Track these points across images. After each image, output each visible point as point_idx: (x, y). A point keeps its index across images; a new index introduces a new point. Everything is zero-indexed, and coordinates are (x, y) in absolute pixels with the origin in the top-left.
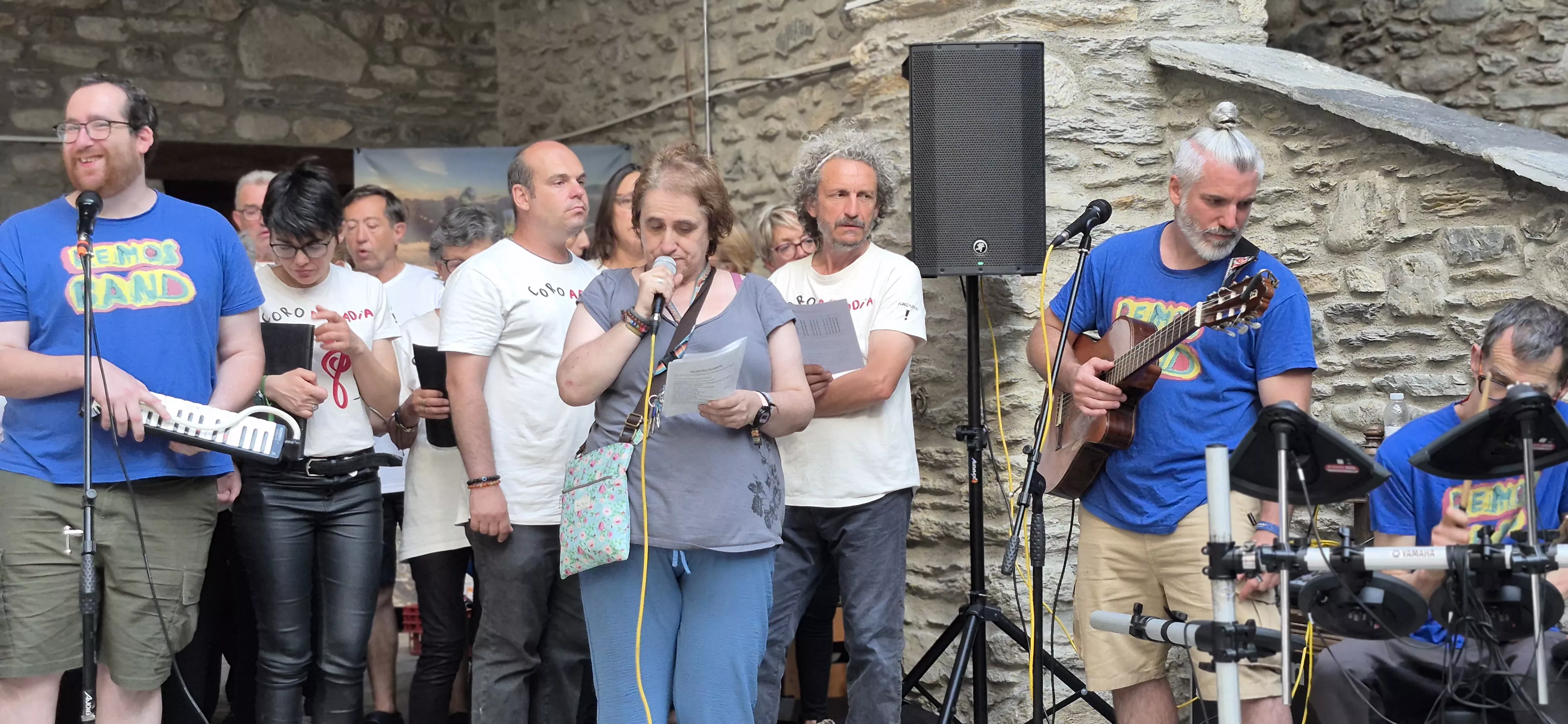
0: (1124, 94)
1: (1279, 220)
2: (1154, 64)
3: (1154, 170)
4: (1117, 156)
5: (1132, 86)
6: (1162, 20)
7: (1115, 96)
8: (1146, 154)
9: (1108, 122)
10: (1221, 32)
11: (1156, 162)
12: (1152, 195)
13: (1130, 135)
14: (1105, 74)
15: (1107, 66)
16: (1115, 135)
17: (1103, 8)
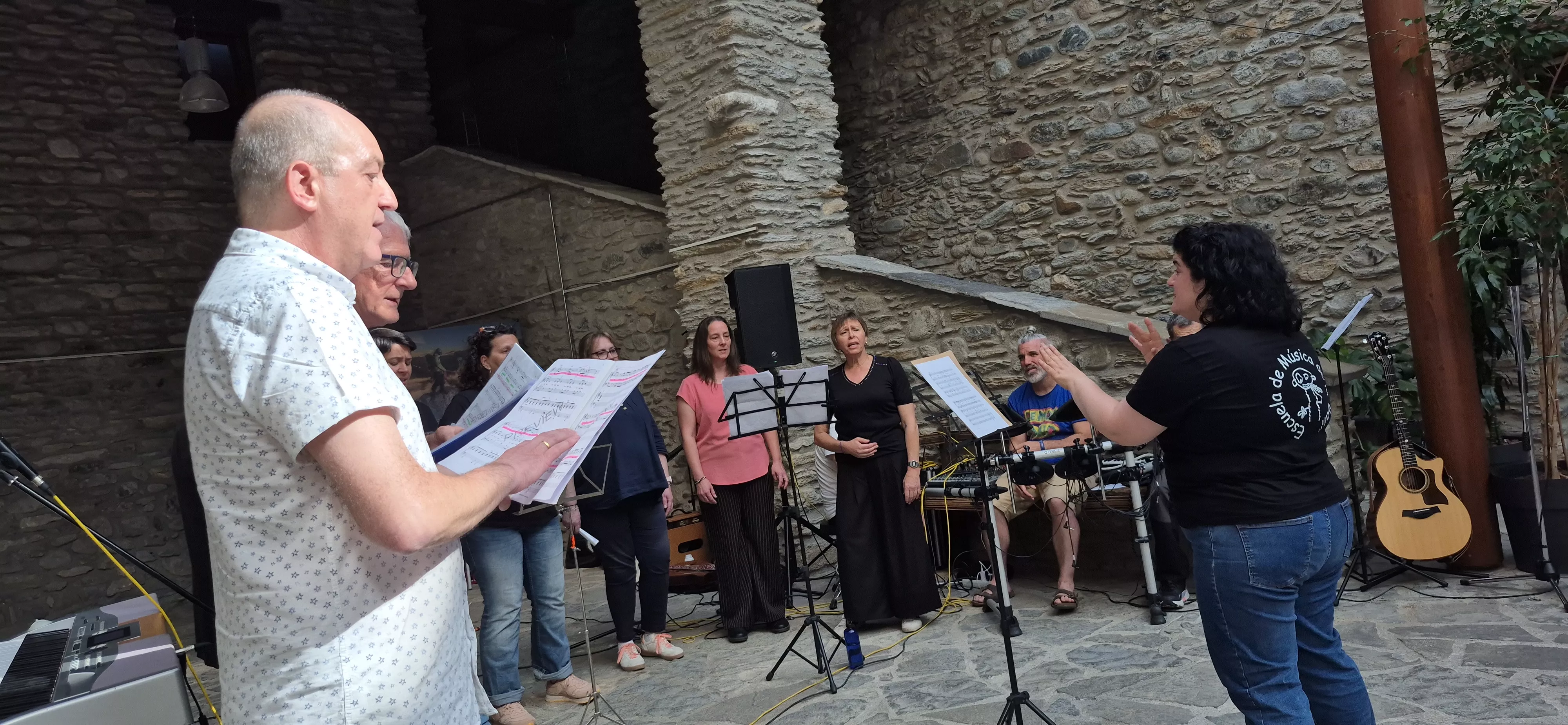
0: (808, 281)
2: (818, 267)
3: (823, 312)
4: (808, 308)
5: (810, 277)
6: (817, 248)
7: (805, 282)
8: (819, 306)
9: (803, 294)
10: (840, 250)
11: (823, 308)
12: (823, 323)
13: (812, 298)
14: (800, 273)
15: (799, 269)
16: (807, 299)
17: (796, 245)
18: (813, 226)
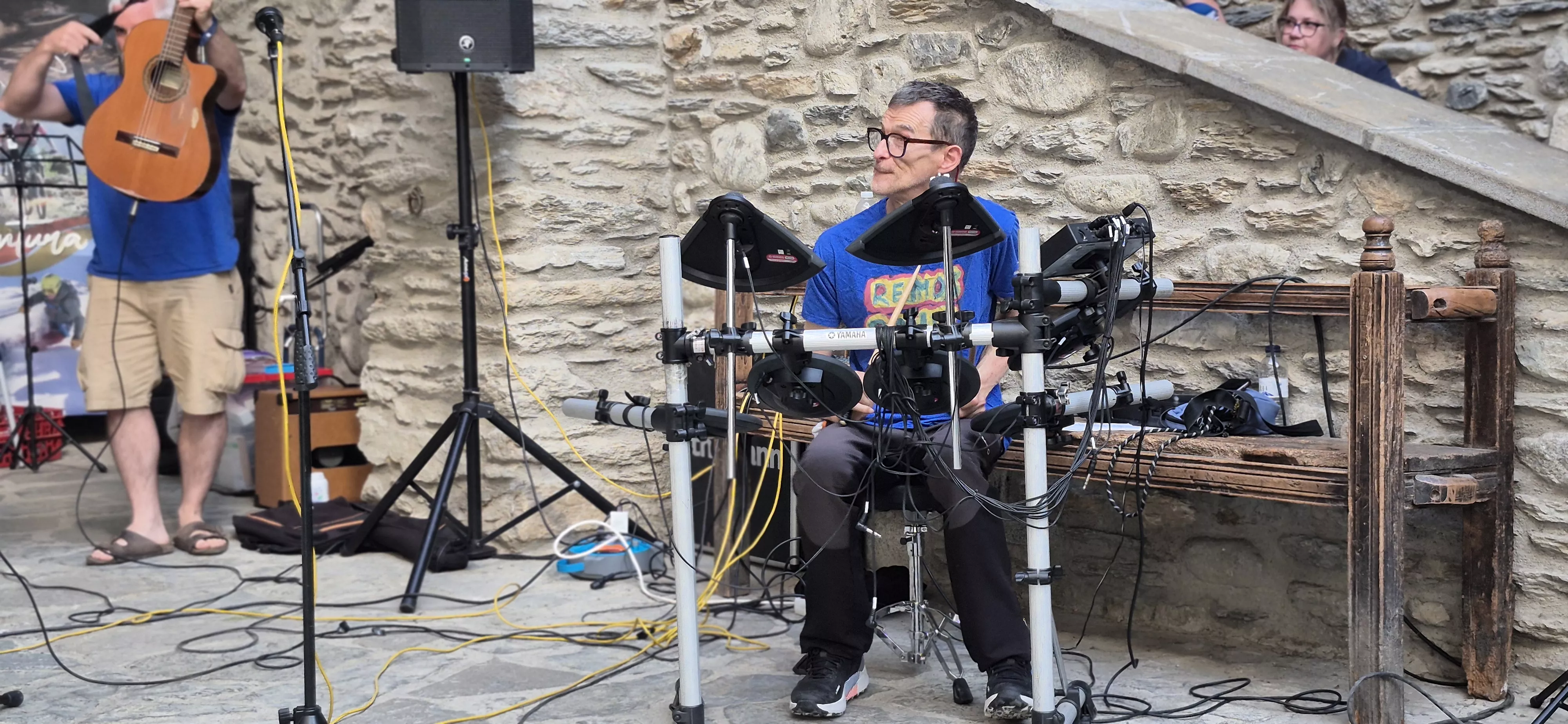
1: (762, 23)
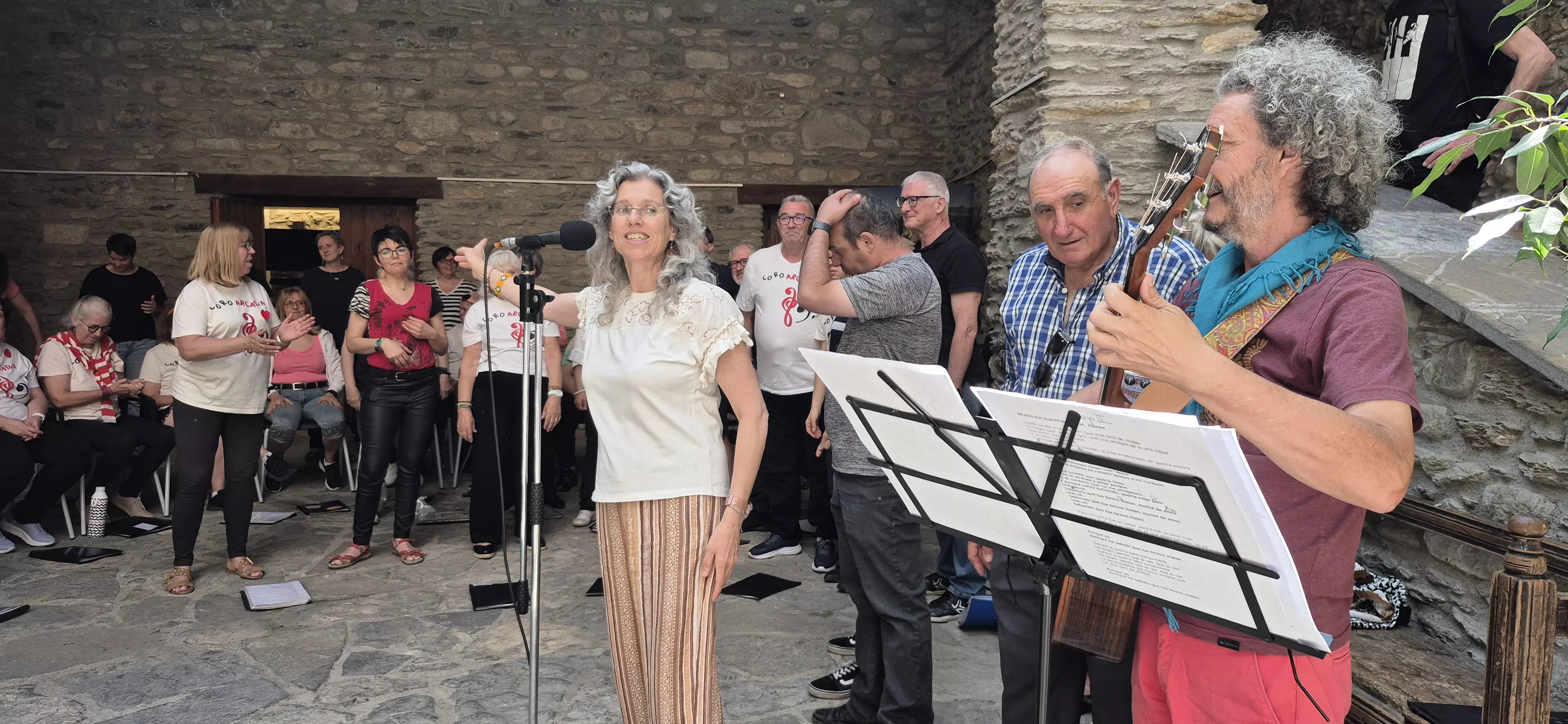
2: (1158, 140)
5: (1141, 155)
7: (1126, 162)
14: (1120, 147)
15: (1122, 141)
17: (1121, 103)
18: (1169, 73)
